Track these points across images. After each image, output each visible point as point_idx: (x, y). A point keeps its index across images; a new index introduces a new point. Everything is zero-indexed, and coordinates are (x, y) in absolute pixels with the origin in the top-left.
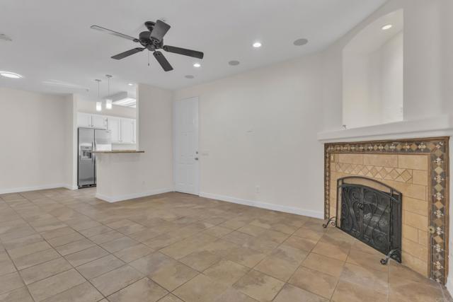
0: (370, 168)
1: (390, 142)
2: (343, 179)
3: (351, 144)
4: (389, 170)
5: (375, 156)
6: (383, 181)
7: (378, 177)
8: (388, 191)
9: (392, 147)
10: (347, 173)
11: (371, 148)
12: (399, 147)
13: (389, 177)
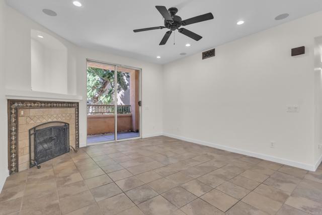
0: (55, 116)
1: (64, 103)
2: (34, 128)
3: (41, 102)
4: (64, 115)
5: (58, 109)
6: (62, 121)
7: (59, 120)
8: (63, 124)
9: (65, 105)
10: (39, 122)
11: (55, 105)
12: (67, 105)
13: (64, 118)
